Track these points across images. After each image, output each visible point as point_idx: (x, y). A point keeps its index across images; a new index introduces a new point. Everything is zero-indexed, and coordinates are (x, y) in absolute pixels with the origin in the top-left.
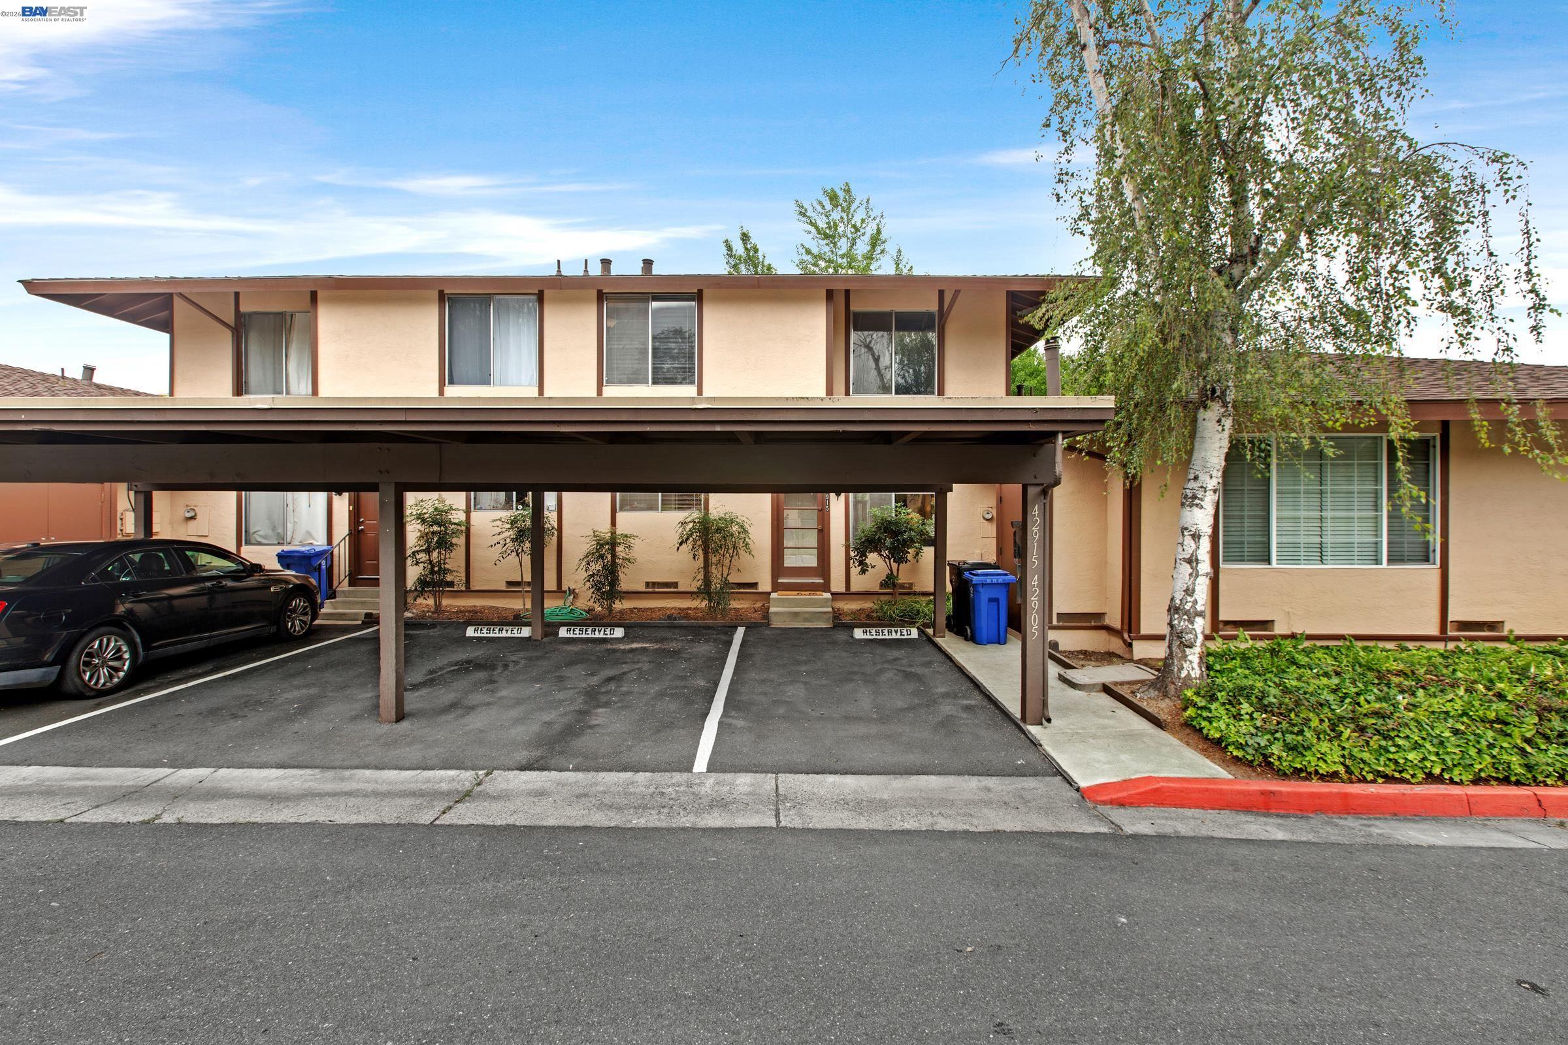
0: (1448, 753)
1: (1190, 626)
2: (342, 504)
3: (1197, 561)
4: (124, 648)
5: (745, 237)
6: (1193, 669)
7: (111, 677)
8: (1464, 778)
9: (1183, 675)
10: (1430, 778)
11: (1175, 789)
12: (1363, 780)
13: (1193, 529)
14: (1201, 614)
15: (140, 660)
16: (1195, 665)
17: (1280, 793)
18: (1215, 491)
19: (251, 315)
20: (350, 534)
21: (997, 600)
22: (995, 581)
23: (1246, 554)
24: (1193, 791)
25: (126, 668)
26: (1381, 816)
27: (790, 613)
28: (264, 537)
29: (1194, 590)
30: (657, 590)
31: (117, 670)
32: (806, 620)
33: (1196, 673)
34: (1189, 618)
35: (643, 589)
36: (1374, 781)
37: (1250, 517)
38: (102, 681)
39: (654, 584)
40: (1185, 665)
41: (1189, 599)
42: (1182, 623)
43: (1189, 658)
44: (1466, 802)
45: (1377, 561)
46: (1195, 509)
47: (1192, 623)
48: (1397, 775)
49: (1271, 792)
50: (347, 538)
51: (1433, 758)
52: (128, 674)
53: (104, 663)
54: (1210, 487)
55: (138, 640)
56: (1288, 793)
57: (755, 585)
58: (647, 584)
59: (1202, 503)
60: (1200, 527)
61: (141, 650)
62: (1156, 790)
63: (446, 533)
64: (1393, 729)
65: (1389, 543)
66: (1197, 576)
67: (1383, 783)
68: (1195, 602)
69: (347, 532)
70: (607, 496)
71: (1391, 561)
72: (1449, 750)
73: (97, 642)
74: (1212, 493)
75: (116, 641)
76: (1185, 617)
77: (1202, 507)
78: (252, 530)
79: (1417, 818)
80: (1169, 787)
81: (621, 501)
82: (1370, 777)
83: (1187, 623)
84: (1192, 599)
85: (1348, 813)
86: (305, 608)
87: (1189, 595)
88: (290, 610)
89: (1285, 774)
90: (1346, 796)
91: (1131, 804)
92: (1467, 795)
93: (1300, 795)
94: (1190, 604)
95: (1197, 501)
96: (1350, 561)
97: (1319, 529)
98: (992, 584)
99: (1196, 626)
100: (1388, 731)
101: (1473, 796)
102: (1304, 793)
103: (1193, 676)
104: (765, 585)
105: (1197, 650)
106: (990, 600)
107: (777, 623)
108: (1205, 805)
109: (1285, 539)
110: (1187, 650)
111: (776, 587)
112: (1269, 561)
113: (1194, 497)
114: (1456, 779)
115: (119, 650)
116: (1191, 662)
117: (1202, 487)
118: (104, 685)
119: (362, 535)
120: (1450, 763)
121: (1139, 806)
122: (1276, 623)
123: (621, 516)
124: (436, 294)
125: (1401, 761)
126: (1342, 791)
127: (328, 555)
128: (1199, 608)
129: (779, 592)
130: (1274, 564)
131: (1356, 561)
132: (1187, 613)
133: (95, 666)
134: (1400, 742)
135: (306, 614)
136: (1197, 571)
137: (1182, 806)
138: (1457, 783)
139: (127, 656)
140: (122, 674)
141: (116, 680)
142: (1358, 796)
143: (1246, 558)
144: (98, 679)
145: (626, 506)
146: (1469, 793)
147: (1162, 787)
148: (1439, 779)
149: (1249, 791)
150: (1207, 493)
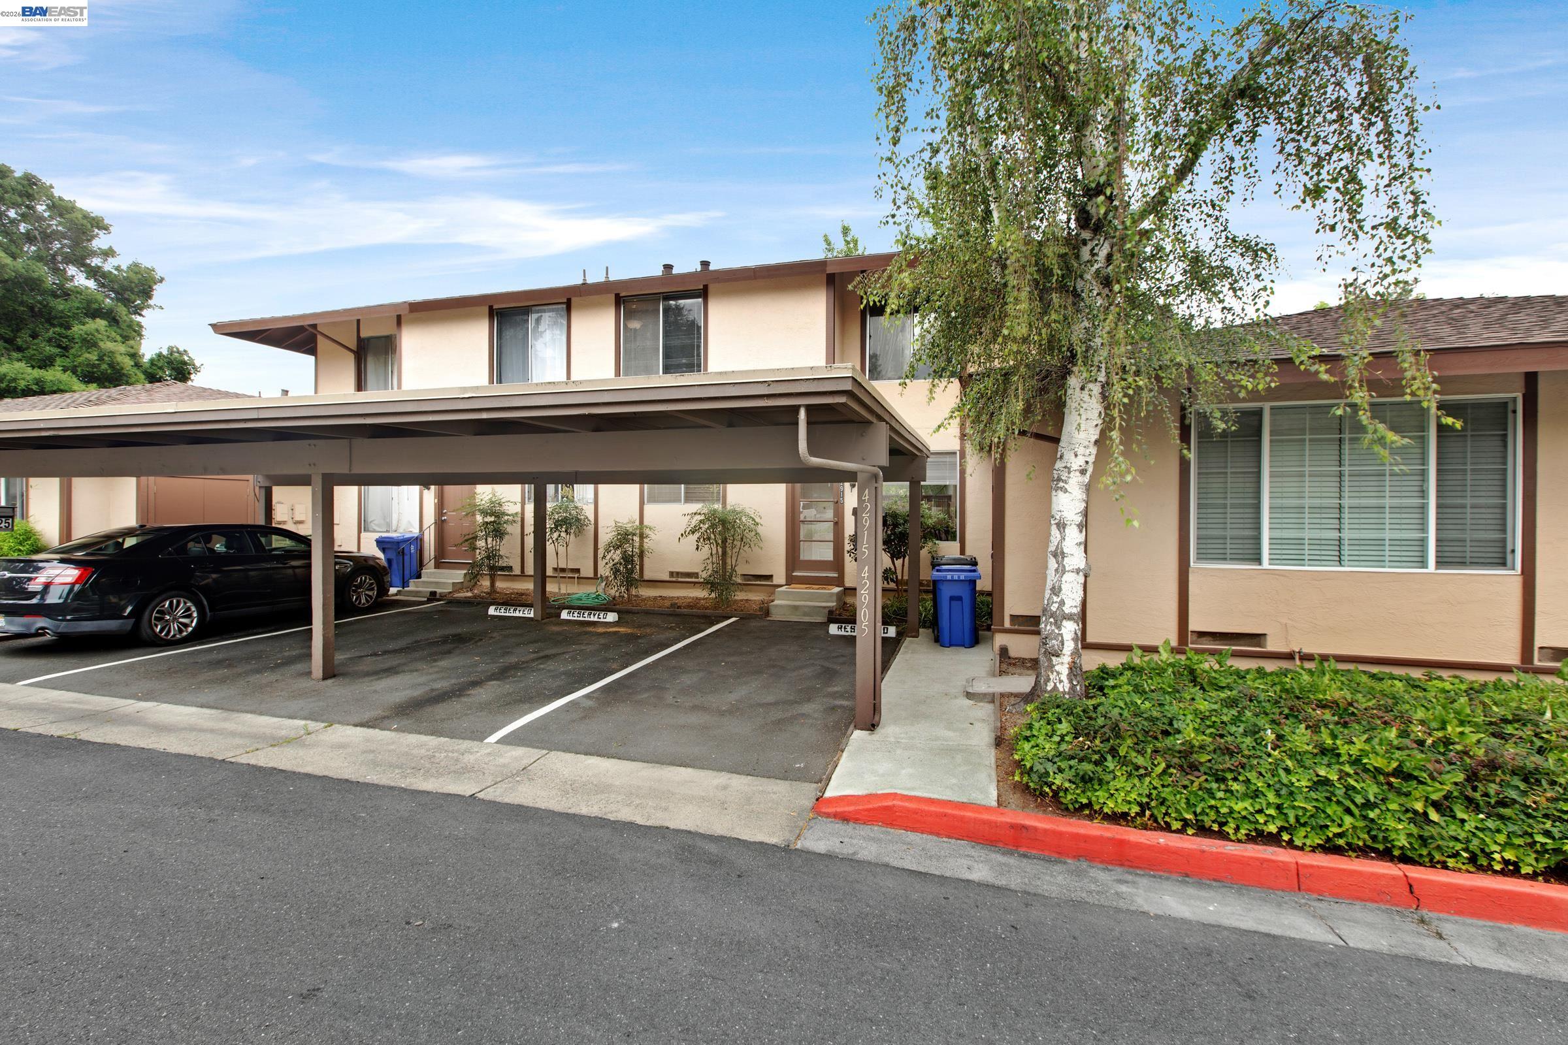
0: (1294, 807)
1: (1057, 631)
2: (430, 495)
3: (1063, 555)
4: (193, 609)
5: (846, 231)
6: (1061, 681)
7: (180, 631)
8: (1308, 842)
9: (1049, 688)
10: (1260, 837)
11: (908, 810)
12: (1168, 828)
13: (1058, 517)
14: (1070, 617)
15: (208, 619)
16: (1064, 677)
17: (1036, 829)
18: (1083, 472)
19: (369, 339)
20: (435, 523)
21: (959, 599)
22: (956, 578)
23: (1228, 551)
24: (930, 814)
25: (194, 624)
26: (1166, 875)
27: (789, 606)
28: (378, 525)
29: (1060, 589)
30: (680, 579)
31: (186, 626)
32: (805, 614)
33: (1064, 686)
34: (1056, 622)
35: (667, 578)
36: (1181, 831)
37: (1233, 506)
38: (172, 633)
39: (678, 573)
40: (1051, 677)
41: (1055, 599)
42: (1048, 627)
43: (1057, 668)
44: (1295, 872)
45: (1423, 563)
46: (1060, 493)
47: (1059, 628)
48: (1215, 827)
49: (1024, 827)
50: (433, 526)
51: (1272, 811)
52: (195, 629)
53: (175, 619)
54: (1075, 466)
55: (205, 603)
56: (1045, 831)
57: (769, 577)
58: (672, 574)
59: (1066, 486)
60: (1065, 514)
61: (208, 611)
62: (887, 808)
63: (499, 523)
64: (1231, 771)
65: (1438, 540)
66: (1064, 572)
67: (1193, 835)
68: (1062, 603)
69: (433, 521)
70: (635, 488)
71: (1440, 563)
72: (1296, 804)
73: (168, 603)
74: (1078, 474)
75: (185, 603)
76: (1052, 620)
77: (1066, 491)
78: (369, 520)
79: (1214, 884)
80: (903, 807)
81: (649, 494)
82: (1176, 825)
83: (1053, 627)
84: (1058, 600)
85: (1122, 865)
86: (372, 584)
87: (1056, 595)
88: (355, 586)
89: (1067, 809)
90: (1121, 843)
91: (856, 820)
92: (1297, 863)
93: (1060, 834)
94: (1056, 605)
95: (1061, 484)
96: (1380, 562)
97: (1337, 521)
98: (952, 581)
99: (1063, 631)
100: (1223, 771)
101: (1305, 866)
102: (1067, 833)
103: (1061, 689)
104: (780, 578)
105: (1066, 659)
106: (952, 598)
107: (776, 616)
108: (942, 832)
109: (1278, 534)
110: (1054, 658)
111: (790, 580)
112: (1258, 560)
113: (1059, 479)
114: (1298, 842)
115: (188, 609)
116: (1058, 673)
117: (1065, 467)
118: (174, 636)
119: (445, 525)
120: (1292, 820)
121: (864, 823)
122: (1269, 638)
123: (649, 508)
124: (486, 309)
125: (1224, 810)
126: (1118, 837)
127: (419, 541)
128: (1067, 609)
129: (793, 586)
130: (1266, 564)
131: (1387, 564)
132: (1053, 615)
133: (167, 621)
134: (1235, 786)
135: (372, 589)
136: (1064, 566)
137: (914, 830)
138: (1296, 848)
139: (195, 615)
140: (190, 629)
141: (185, 634)
142: (1138, 846)
143: (1228, 556)
144: (169, 631)
145: (654, 499)
146: (1301, 861)
147: (894, 806)
148: (1273, 839)
149: (996, 823)
150: (1072, 475)
